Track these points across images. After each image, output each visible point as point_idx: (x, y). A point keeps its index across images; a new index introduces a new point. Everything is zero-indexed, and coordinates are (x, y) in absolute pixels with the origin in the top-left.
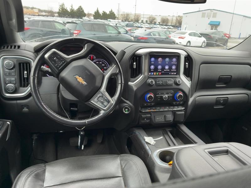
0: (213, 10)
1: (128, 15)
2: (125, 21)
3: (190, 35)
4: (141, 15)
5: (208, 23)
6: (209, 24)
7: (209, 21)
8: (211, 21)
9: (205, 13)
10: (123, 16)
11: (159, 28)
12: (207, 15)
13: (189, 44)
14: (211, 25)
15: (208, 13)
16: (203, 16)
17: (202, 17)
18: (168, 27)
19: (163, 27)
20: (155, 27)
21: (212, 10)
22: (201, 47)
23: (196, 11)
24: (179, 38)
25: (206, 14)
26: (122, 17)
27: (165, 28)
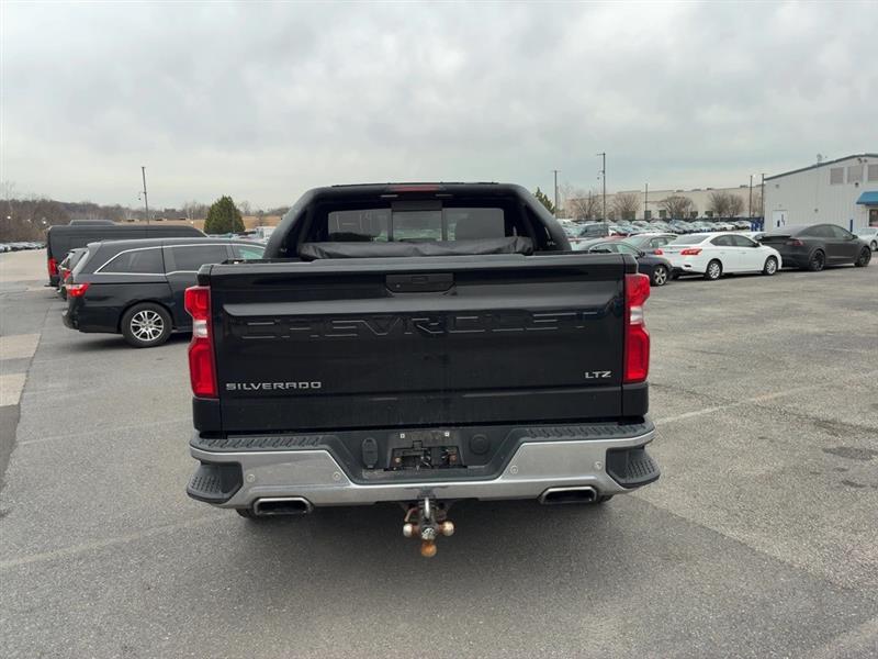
0: (867, 158)
1: (593, 200)
2: (588, 218)
3: (715, 242)
4: (638, 196)
5: (856, 200)
6: (858, 203)
7: (858, 193)
8: (866, 194)
9: (842, 170)
10: (576, 205)
11: (701, 231)
12: (849, 176)
13: (715, 268)
14: (867, 204)
15: (849, 168)
16: (836, 178)
17: (832, 182)
18: (737, 223)
19: (717, 227)
20: (687, 229)
21: (863, 159)
22: (764, 273)
23: (810, 165)
24: (683, 253)
25: (846, 173)
26: (574, 207)
27: (725, 229)
